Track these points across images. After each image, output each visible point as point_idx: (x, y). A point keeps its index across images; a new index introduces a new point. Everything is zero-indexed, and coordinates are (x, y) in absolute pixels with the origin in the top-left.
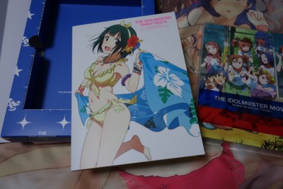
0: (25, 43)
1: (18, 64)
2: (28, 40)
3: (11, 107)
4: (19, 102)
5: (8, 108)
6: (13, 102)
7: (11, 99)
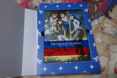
0: (40, 35)
1: (38, 44)
2: (40, 33)
3: (39, 62)
4: (41, 60)
5: (38, 63)
6: (39, 60)
7: (38, 59)
